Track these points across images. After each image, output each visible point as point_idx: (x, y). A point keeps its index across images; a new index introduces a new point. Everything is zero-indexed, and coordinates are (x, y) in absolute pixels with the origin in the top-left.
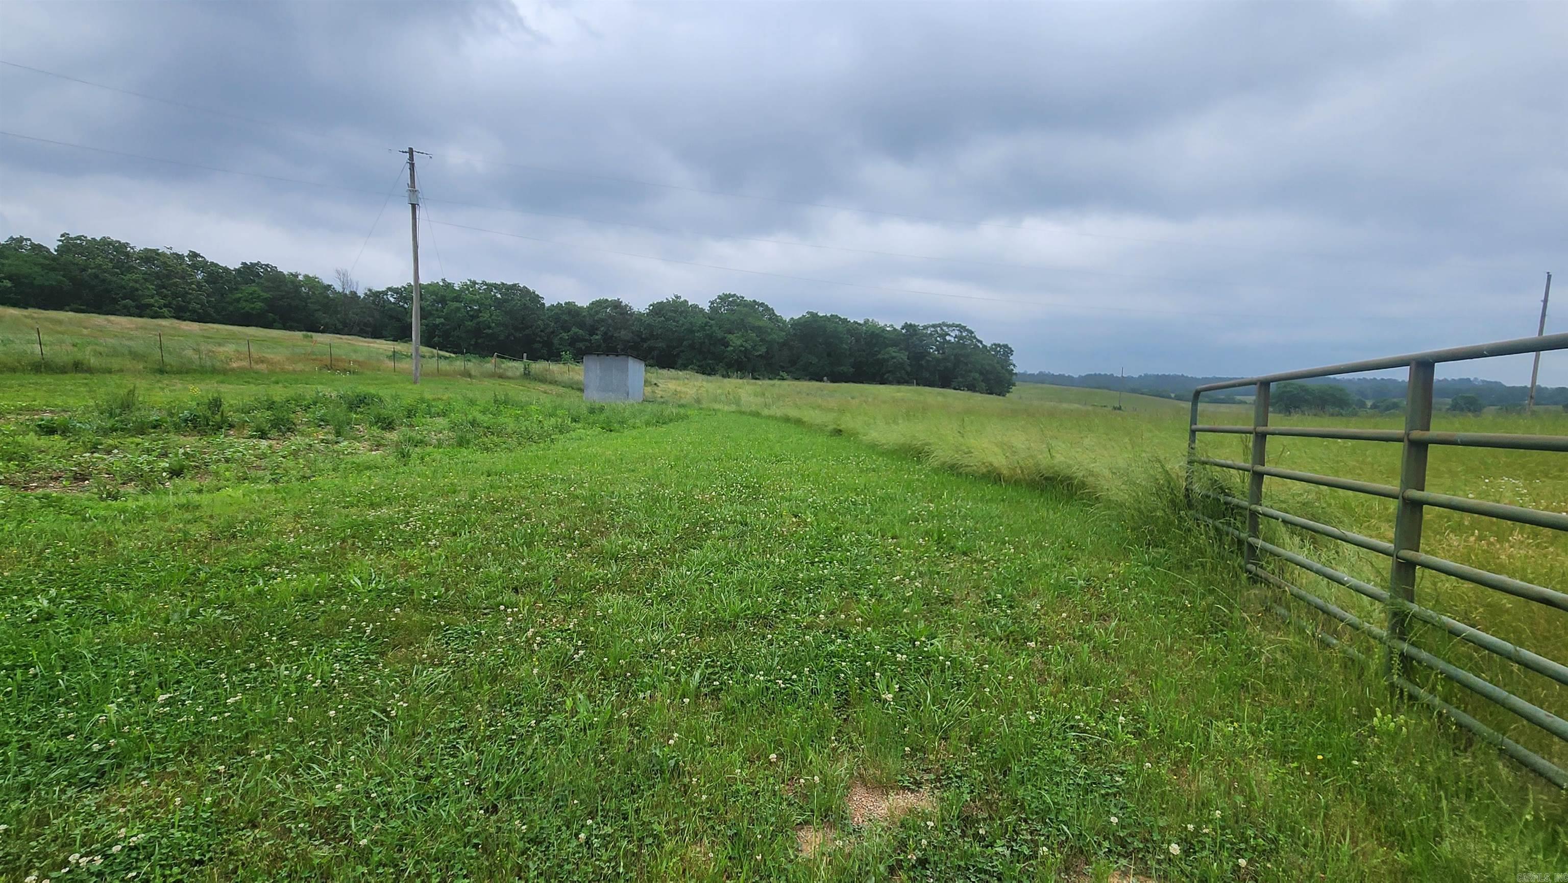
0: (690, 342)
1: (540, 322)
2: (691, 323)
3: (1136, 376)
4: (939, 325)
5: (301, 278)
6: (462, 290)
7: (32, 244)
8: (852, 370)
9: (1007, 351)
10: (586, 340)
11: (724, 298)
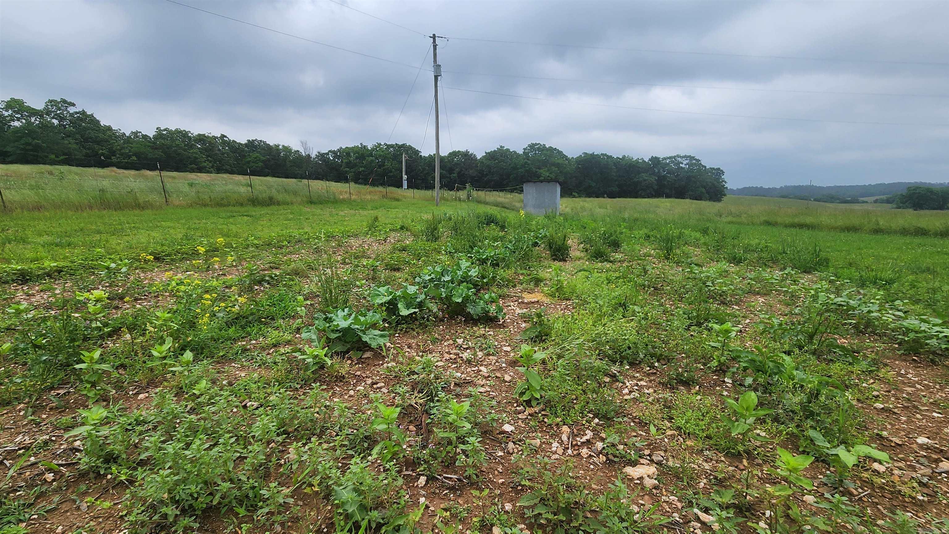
0: (515, 175)
1: (420, 167)
2: (515, 164)
3: (778, 187)
4: (674, 157)
5: (280, 147)
6: (373, 150)
7: (143, 135)
8: (617, 189)
9: (719, 172)
10: (447, 177)
11: (532, 146)
